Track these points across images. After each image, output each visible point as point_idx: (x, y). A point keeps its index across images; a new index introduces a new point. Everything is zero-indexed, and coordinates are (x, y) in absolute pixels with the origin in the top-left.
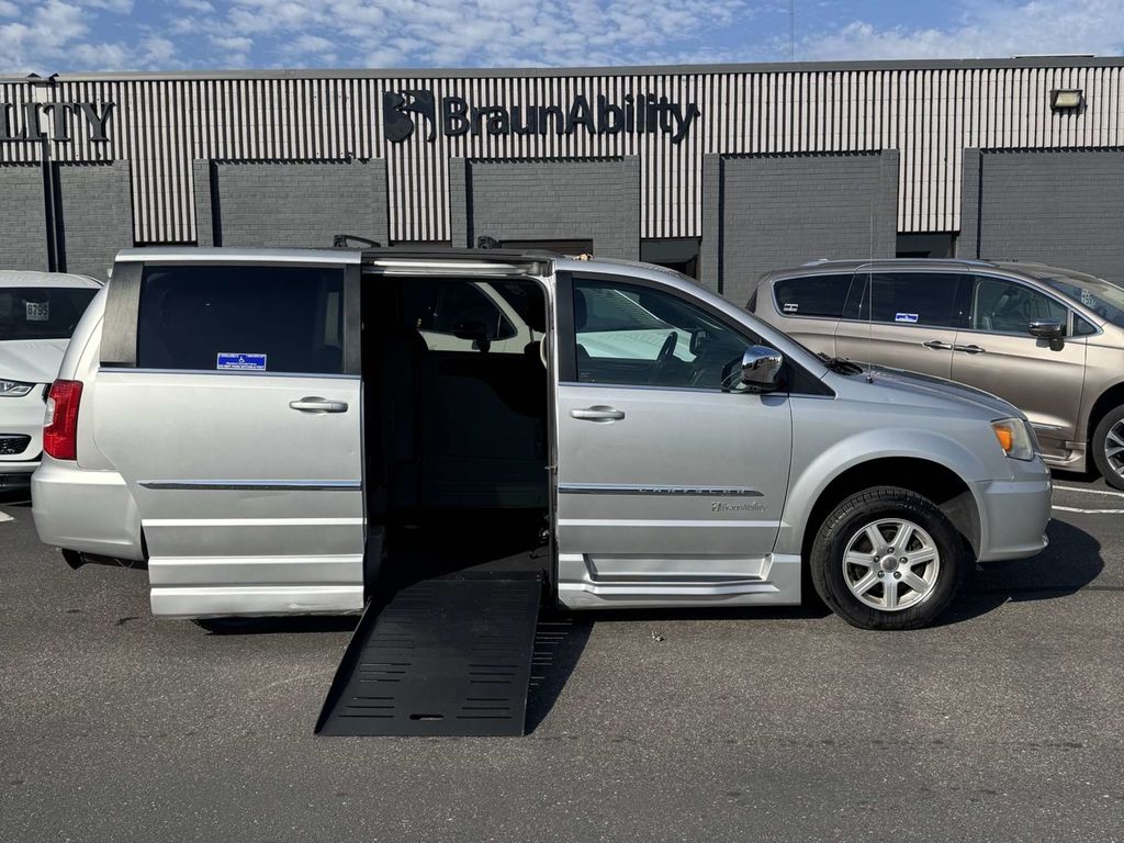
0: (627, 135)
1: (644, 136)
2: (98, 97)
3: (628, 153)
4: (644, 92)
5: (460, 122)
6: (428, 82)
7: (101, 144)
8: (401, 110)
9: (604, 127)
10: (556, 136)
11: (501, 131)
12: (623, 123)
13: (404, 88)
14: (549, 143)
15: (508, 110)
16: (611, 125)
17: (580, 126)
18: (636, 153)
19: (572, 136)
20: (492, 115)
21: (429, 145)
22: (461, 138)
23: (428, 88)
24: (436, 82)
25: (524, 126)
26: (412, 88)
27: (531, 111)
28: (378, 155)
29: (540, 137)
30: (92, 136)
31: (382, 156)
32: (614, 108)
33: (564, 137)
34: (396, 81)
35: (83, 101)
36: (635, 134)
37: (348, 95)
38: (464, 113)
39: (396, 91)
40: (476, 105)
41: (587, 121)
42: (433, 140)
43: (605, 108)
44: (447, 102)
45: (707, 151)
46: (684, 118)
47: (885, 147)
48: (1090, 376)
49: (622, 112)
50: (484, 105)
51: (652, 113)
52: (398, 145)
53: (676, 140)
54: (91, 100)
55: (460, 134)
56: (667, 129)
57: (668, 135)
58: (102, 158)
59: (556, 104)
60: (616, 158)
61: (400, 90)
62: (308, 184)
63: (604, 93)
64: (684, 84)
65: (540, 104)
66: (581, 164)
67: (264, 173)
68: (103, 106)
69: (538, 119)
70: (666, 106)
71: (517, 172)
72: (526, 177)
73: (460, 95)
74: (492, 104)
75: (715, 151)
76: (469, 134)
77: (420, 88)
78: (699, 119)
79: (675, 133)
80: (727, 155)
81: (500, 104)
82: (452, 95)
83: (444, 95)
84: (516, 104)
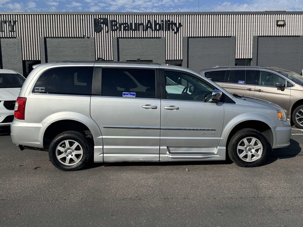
0: (162, 31)
1: (167, 32)
2: (12, 19)
3: (162, 36)
4: (167, 19)
5: (115, 27)
6: (106, 16)
7: (13, 32)
8: (99, 24)
9: (156, 29)
10: (142, 31)
11: (127, 30)
12: (161, 28)
13: (100, 17)
14: (140, 33)
15: (129, 24)
16: (158, 28)
17: (149, 29)
18: (164, 36)
19: (147, 32)
20: (124, 25)
21: (107, 33)
22: (116, 32)
23: (106, 17)
24: (109, 16)
25: (133, 28)
26: (102, 17)
27: (135, 24)
28: (92, 36)
29: (138, 31)
30: (10, 30)
31: (94, 36)
32: (158, 24)
33: (145, 32)
34: (97, 16)
35: (7, 20)
36: (164, 31)
37: (84, 19)
38: (117, 25)
39: (97, 18)
40: (120, 22)
41: (151, 27)
42: (108, 32)
43: (156, 24)
44: (112, 21)
45: (184, 36)
46: (178, 27)
47: (232, 35)
48: (292, 98)
49: (161, 25)
50: (122, 22)
51: (169, 25)
52: (98, 33)
53: (176, 33)
54: (10, 20)
55: (115, 30)
56: (173, 30)
57: (173, 31)
58: (13, 36)
59: (142, 22)
60: (159, 38)
61: (98, 18)
62: (72, 44)
63: (156, 19)
64: (178, 17)
65: (138, 22)
66: (149, 39)
67: (60, 41)
68: (13, 21)
69: (137, 27)
70: (172, 23)
71: (131, 41)
72: (134, 43)
73: (115, 20)
74: (124, 22)
75: (186, 36)
76: (118, 31)
77: (104, 17)
78: (182, 27)
79: (175, 31)
80: (189, 37)
81: (127, 22)
82: (113, 19)
83: (111, 20)
84: (131, 22)
